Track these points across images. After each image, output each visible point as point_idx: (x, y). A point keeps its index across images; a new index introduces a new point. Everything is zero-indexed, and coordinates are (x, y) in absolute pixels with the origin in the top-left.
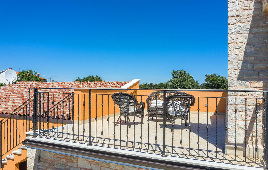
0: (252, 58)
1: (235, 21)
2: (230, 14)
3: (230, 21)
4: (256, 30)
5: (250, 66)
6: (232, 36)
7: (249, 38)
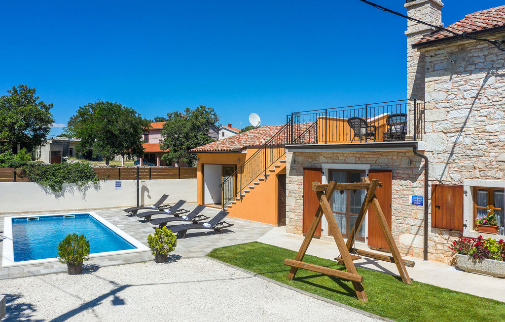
0: (419, 81)
1: (411, 60)
2: (408, 55)
3: (408, 59)
4: (421, 64)
5: (418, 86)
6: (409, 68)
7: (418, 69)
